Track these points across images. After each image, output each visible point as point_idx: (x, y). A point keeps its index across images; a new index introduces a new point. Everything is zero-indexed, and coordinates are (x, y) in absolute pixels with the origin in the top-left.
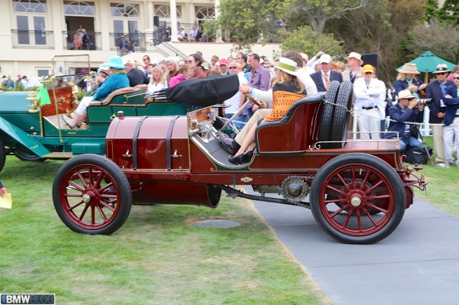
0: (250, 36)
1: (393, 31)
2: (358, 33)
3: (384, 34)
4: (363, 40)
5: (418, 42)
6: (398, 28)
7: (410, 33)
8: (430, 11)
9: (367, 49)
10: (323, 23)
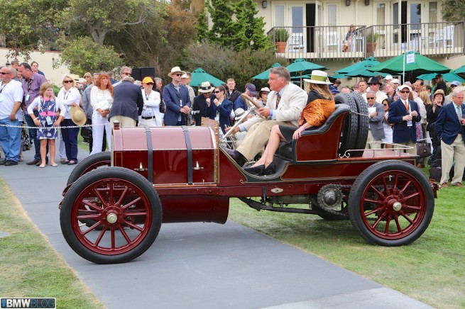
0: (27, 43)
1: (170, 48)
2: (138, 47)
3: (162, 50)
4: (143, 53)
5: (192, 59)
6: (174, 45)
7: (185, 50)
8: (202, 32)
9: (147, 62)
10: (103, 35)
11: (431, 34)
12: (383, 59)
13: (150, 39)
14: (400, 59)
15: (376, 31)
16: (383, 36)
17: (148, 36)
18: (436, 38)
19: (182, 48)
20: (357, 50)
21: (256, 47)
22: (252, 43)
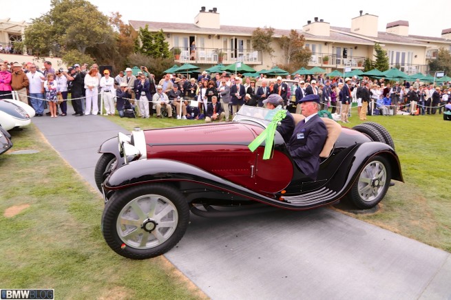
0: (44, 53)
1: (120, 56)
2: (103, 55)
3: (116, 57)
4: (106, 59)
5: (131, 62)
6: (122, 55)
7: (128, 57)
8: (137, 48)
9: (108, 63)
10: (84, 49)
11: (248, 54)
12: (226, 65)
13: (109, 52)
14: (235, 65)
15: (223, 51)
16: (226, 54)
17: (108, 50)
18: (250, 57)
19: (126, 56)
20: (214, 60)
21: (165, 57)
22: (163, 55)
